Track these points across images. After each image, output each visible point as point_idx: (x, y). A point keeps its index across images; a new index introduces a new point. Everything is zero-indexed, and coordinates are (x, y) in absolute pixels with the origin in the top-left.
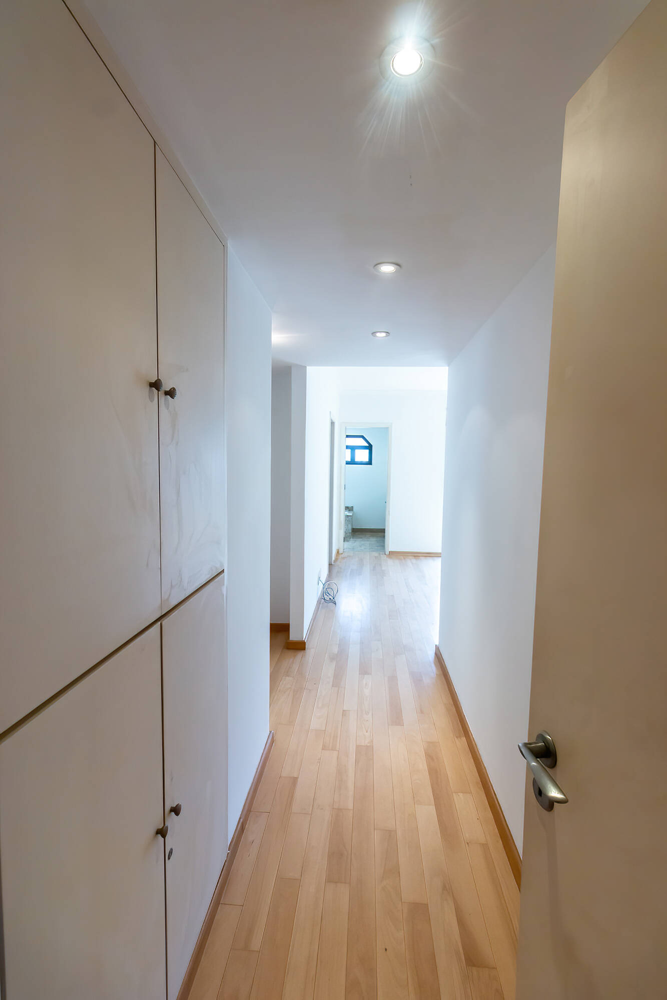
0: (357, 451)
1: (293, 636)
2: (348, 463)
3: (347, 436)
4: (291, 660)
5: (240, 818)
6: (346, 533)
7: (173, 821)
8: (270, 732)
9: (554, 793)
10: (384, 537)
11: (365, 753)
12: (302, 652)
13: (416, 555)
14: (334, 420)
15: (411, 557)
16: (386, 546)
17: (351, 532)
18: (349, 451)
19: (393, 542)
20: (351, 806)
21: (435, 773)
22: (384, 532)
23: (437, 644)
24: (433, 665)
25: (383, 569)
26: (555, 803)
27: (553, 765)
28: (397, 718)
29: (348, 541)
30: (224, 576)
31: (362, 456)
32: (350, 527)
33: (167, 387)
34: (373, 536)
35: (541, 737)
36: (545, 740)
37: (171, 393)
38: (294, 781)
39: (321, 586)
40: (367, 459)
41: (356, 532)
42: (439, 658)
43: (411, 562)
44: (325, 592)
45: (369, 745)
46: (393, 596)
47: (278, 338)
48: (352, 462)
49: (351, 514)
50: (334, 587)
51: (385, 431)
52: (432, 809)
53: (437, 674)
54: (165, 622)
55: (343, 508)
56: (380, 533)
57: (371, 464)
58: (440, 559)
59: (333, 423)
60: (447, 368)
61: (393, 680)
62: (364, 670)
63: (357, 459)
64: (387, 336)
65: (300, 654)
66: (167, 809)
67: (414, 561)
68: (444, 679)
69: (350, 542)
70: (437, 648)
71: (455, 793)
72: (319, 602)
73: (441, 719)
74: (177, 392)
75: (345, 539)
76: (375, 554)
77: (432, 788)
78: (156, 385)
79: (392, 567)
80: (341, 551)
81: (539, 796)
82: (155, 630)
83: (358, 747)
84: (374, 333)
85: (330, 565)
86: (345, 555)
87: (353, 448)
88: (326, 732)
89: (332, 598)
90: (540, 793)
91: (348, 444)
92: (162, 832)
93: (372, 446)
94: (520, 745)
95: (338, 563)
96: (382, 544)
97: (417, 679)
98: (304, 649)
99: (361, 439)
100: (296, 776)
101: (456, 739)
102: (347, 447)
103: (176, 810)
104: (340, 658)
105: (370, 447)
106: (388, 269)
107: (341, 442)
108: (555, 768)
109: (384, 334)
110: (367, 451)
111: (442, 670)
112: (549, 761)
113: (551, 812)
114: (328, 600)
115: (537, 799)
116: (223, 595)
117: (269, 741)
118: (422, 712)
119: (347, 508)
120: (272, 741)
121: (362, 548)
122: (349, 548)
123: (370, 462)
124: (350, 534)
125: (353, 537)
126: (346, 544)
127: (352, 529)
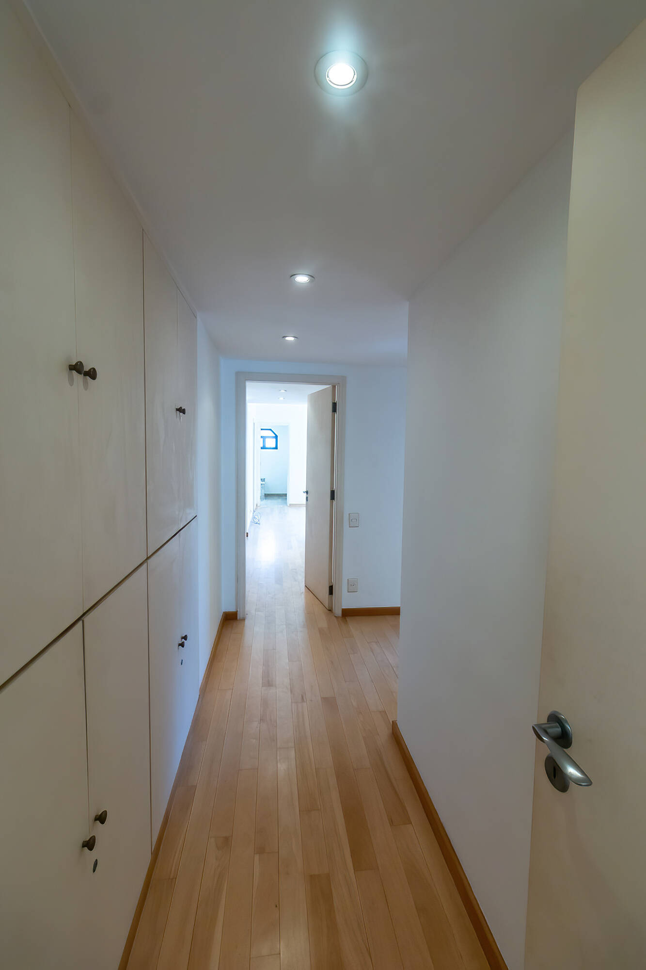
0: (267, 440)
2: (262, 448)
3: (261, 429)
6: (261, 496)
16: (288, 501)
18: (262, 439)
22: (287, 496)
31: (271, 443)
34: (279, 498)
41: (268, 495)
48: (264, 447)
49: (264, 483)
51: (286, 428)
55: (259, 480)
56: (284, 496)
63: (267, 446)
76: (281, 506)
80: (258, 505)
87: (264, 438)
91: (262, 435)
93: (277, 436)
99: (270, 431)
102: (261, 437)
105: (276, 437)
107: (258, 433)
110: (274, 440)
119: (262, 480)
121: (272, 504)
123: (276, 448)
124: (264, 497)
125: (266, 499)
126: (262, 502)
127: (265, 494)
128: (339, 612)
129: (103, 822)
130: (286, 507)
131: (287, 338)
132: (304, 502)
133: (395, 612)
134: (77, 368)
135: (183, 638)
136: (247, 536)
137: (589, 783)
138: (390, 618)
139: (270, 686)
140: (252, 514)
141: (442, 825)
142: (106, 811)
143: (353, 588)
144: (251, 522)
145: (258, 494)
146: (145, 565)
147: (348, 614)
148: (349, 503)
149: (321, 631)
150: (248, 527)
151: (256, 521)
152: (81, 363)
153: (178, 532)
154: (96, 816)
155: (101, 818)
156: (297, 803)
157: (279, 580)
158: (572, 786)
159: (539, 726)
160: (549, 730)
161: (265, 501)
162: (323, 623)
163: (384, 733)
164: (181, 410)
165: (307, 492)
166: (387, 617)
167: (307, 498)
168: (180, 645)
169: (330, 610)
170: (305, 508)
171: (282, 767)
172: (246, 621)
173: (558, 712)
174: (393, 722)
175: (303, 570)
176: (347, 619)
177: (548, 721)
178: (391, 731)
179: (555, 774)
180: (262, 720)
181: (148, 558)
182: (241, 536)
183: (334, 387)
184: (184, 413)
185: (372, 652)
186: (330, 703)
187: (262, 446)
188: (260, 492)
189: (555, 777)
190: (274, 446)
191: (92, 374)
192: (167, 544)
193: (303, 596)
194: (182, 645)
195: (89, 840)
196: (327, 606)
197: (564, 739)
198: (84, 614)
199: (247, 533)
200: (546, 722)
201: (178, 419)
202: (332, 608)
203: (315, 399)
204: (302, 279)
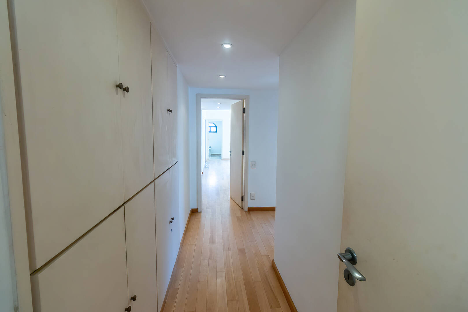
0: (212, 128)
2: (209, 132)
3: (209, 123)
18: (209, 128)
31: (214, 129)
34: (218, 156)
49: (210, 149)
51: (221, 122)
56: (220, 155)
63: (212, 131)
79: (223, 163)
86: (209, 160)
91: (209, 126)
99: (213, 124)
102: (209, 127)
105: (216, 127)
110: (215, 128)
119: (209, 147)
121: (214, 159)
123: (216, 132)
124: (210, 155)
125: (211, 156)
126: (210, 158)
127: (211, 154)
128: (246, 209)
129: (134, 300)
130: (221, 160)
131: (220, 77)
132: (229, 157)
133: (273, 209)
134: (119, 86)
135: (172, 219)
136: (202, 174)
137: (365, 280)
138: (271, 212)
139: (213, 243)
140: (204, 163)
141: (295, 308)
142: (136, 295)
143: (253, 198)
144: (204, 167)
145: (208, 154)
146: (153, 183)
147: (251, 210)
148: (251, 156)
149: (238, 218)
150: (203, 170)
151: (207, 166)
152: (121, 84)
153: (169, 169)
154: (131, 297)
155: (134, 299)
156: (226, 298)
157: (218, 194)
158: (357, 281)
159: (341, 254)
160: (346, 257)
161: (211, 158)
162: (239, 214)
163: (268, 265)
164: (170, 111)
165: (231, 152)
166: (270, 211)
167: (231, 154)
168: (170, 222)
169: (242, 208)
170: (230, 161)
171: (219, 281)
172: (202, 213)
173: (350, 248)
174: (272, 260)
175: (229, 189)
176: (250, 213)
177: (345, 252)
178: (271, 265)
179: (349, 278)
180: (209, 258)
181: (155, 180)
182: (199, 174)
183: (243, 101)
184: (171, 112)
185: (262, 228)
186: (242, 251)
187: (209, 131)
188: (208, 153)
189: (348, 279)
190: (215, 131)
191: (127, 90)
192: (164, 174)
193: (229, 202)
194: (171, 222)
195: (128, 308)
196: (241, 206)
197: (353, 260)
198: (125, 203)
199: (202, 172)
200: (344, 252)
201: (169, 115)
202: (243, 207)
203: (234, 107)
204: (227, 46)
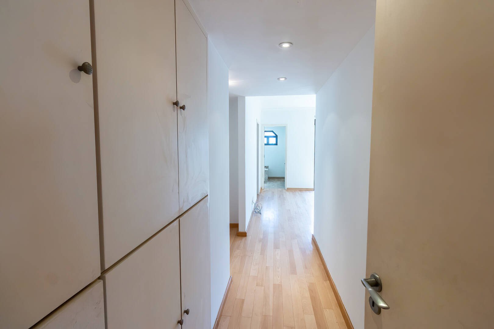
0: (270, 139)
1: (241, 230)
2: (265, 145)
3: (265, 131)
4: (240, 241)
5: (217, 319)
6: (265, 179)
7: (186, 317)
8: (230, 277)
9: (382, 304)
10: (284, 181)
11: (278, 288)
12: (245, 237)
13: (301, 190)
14: (259, 123)
15: (298, 191)
16: (285, 186)
17: (267, 178)
18: (266, 139)
19: (289, 184)
20: (271, 314)
21: (314, 299)
22: (284, 179)
23: (313, 234)
24: (311, 245)
25: (284, 196)
26: (381, 309)
27: (380, 290)
28: (293, 270)
29: (266, 183)
30: (208, 198)
31: (273, 141)
32: (267, 176)
33: (181, 105)
34: (279, 181)
35: (373, 276)
36: (375, 278)
37: (183, 108)
38: (243, 301)
39: (254, 205)
40: (275, 143)
41: (270, 179)
42: (314, 241)
43: (298, 193)
44: (256, 208)
45: (279, 284)
46: (289, 210)
47: (232, 83)
48: (268, 144)
49: (267, 170)
50: (260, 206)
51: (284, 129)
52: (313, 317)
53: (313, 249)
54: (181, 219)
55: (263, 167)
56: (282, 179)
57: (277, 145)
58: (314, 192)
59: (258, 125)
60: (315, 95)
61: (291, 252)
62: (276, 247)
63: (270, 143)
64: (285, 80)
65: (244, 239)
66: (183, 312)
67: (300, 193)
68: (317, 251)
69: (267, 183)
70: (313, 236)
71: (324, 309)
72: (253, 213)
73: (316, 272)
74: (186, 107)
75: (265, 182)
76: (280, 189)
77: (313, 306)
78: (176, 104)
79: (288, 195)
80: (263, 188)
81: (372, 307)
82: (176, 223)
83: (274, 285)
84: (278, 79)
85: (258, 195)
86: (265, 190)
87: (268, 137)
88: (258, 277)
89: (259, 211)
90: (373, 304)
91: (266, 135)
92: (180, 322)
93: (278, 136)
94: (362, 280)
95: (262, 194)
96: (283, 185)
97: (303, 251)
98: (246, 236)
99: (272, 133)
100: (243, 299)
101: (324, 281)
102: (265, 137)
103: (187, 312)
104: (264, 241)
105: (276, 137)
106: (286, 45)
107: (262, 134)
108: (381, 291)
109: (283, 79)
110: (275, 139)
111: (316, 247)
112: (378, 288)
113: (379, 315)
114: (257, 212)
115: (372, 308)
116: (207, 207)
117: (230, 281)
118: (306, 268)
119: (265, 167)
120: (231, 281)
121: (273, 187)
122: (267, 187)
123: (276, 144)
124: (267, 180)
125: (269, 181)
126: (265, 185)
130: (284, 191)
187: (266, 142)
